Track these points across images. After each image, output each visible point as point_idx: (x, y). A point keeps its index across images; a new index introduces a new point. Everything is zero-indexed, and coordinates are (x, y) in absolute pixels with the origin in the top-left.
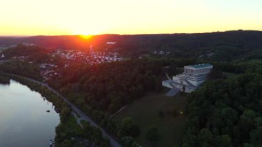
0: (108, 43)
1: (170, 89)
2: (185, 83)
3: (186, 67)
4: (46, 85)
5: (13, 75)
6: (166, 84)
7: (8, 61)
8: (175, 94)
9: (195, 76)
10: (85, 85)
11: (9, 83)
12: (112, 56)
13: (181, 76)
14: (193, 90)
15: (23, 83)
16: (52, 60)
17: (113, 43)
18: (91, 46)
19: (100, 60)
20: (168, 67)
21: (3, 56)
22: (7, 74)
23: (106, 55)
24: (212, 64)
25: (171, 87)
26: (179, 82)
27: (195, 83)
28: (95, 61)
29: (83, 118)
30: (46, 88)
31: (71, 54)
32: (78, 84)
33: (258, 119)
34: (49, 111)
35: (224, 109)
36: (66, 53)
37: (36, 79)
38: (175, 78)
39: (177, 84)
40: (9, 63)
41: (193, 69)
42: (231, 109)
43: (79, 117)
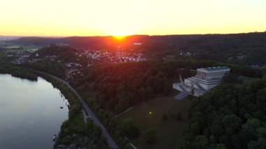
0: (135, 44)
1: (179, 92)
2: (195, 86)
3: (198, 70)
4: (67, 83)
5: (41, 72)
6: (176, 87)
7: (40, 59)
8: (183, 97)
9: (208, 80)
10: (100, 84)
11: (36, 80)
12: (136, 57)
13: (193, 79)
14: (201, 94)
15: (48, 80)
16: (78, 59)
17: (139, 44)
18: (118, 47)
19: (123, 60)
20: (182, 69)
21: (37, 55)
22: (37, 71)
23: (130, 56)
24: (230, 67)
25: (181, 90)
26: (190, 85)
27: (205, 87)
28: (118, 61)
29: (90, 117)
30: (65, 86)
31: (98, 54)
32: (93, 83)
33: (261, 130)
34: (62, 108)
35: (226, 116)
36: (93, 53)
37: (60, 77)
38: (187, 81)
39: (188, 87)
40: (40, 62)
41: (206, 71)
42: (235, 116)
43: (87, 115)
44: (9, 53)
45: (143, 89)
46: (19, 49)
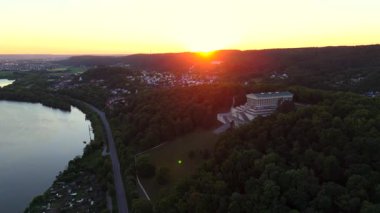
3: (249, 96)
6: (220, 118)
11: (69, 110)
15: (83, 111)
16: (127, 85)
25: (224, 122)
38: (234, 111)
40: (80, 88)
43: (108, 151)
44: (52, 77)
45: (179, 120)
46: (65, 72)
